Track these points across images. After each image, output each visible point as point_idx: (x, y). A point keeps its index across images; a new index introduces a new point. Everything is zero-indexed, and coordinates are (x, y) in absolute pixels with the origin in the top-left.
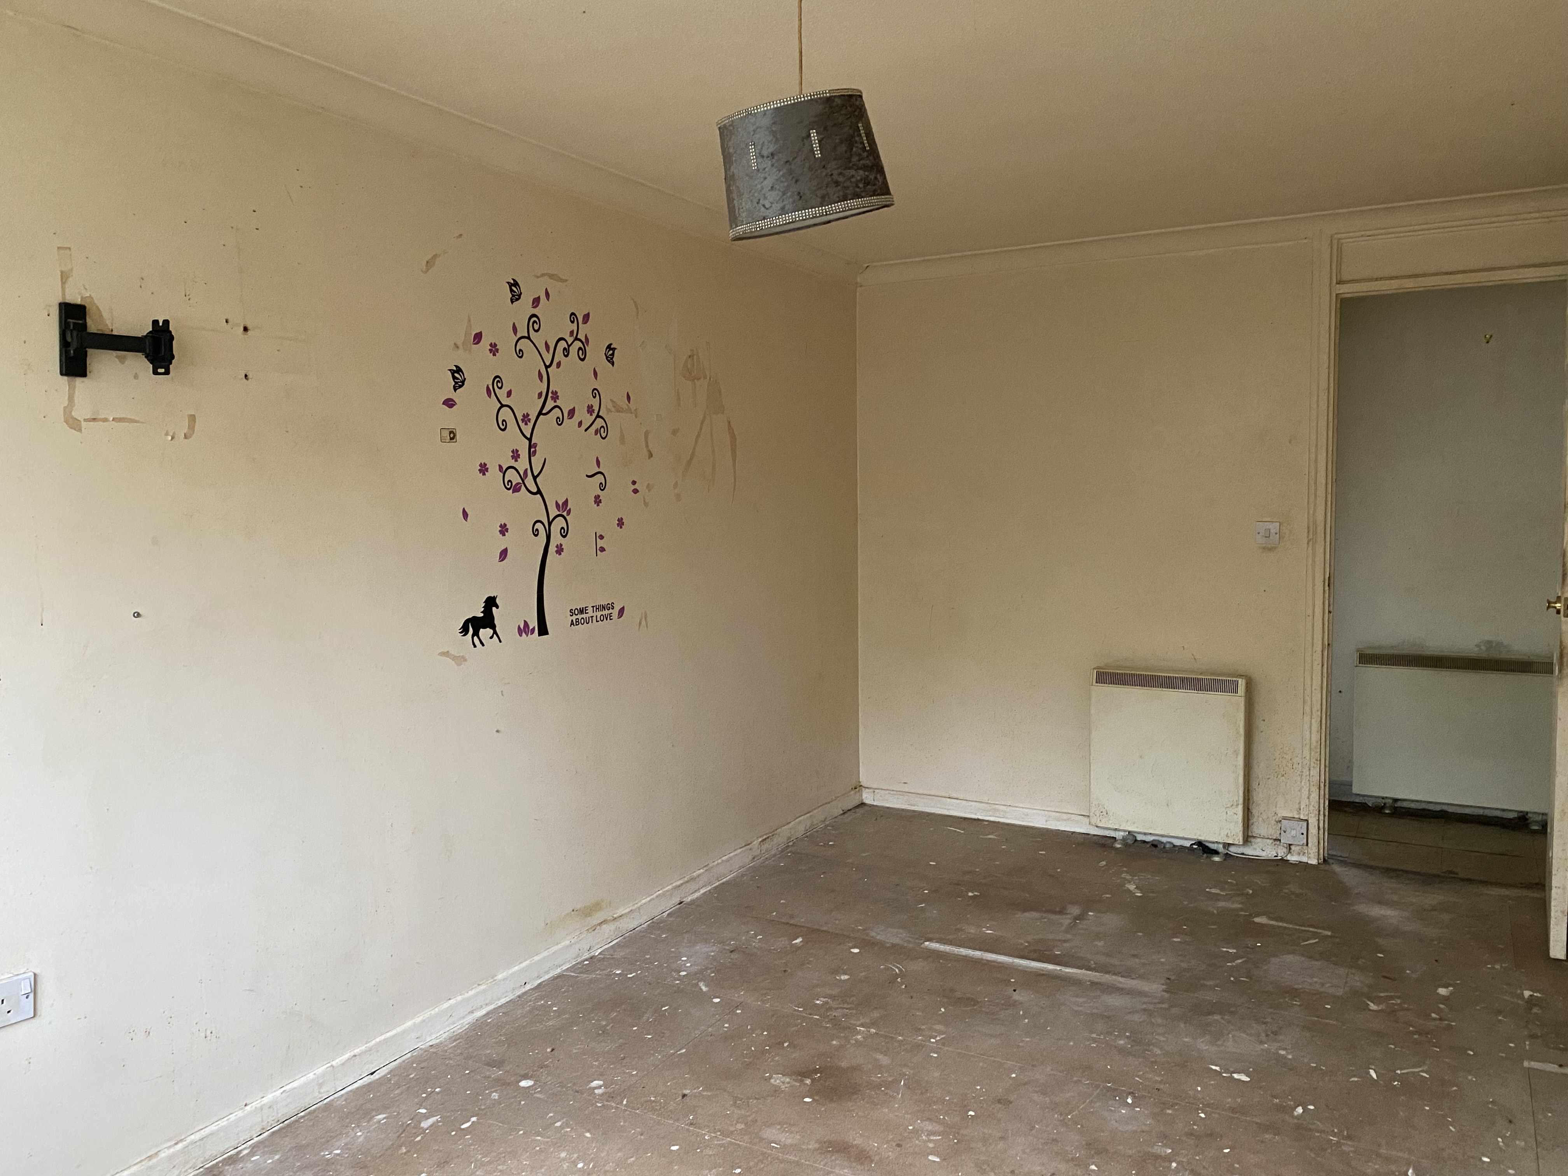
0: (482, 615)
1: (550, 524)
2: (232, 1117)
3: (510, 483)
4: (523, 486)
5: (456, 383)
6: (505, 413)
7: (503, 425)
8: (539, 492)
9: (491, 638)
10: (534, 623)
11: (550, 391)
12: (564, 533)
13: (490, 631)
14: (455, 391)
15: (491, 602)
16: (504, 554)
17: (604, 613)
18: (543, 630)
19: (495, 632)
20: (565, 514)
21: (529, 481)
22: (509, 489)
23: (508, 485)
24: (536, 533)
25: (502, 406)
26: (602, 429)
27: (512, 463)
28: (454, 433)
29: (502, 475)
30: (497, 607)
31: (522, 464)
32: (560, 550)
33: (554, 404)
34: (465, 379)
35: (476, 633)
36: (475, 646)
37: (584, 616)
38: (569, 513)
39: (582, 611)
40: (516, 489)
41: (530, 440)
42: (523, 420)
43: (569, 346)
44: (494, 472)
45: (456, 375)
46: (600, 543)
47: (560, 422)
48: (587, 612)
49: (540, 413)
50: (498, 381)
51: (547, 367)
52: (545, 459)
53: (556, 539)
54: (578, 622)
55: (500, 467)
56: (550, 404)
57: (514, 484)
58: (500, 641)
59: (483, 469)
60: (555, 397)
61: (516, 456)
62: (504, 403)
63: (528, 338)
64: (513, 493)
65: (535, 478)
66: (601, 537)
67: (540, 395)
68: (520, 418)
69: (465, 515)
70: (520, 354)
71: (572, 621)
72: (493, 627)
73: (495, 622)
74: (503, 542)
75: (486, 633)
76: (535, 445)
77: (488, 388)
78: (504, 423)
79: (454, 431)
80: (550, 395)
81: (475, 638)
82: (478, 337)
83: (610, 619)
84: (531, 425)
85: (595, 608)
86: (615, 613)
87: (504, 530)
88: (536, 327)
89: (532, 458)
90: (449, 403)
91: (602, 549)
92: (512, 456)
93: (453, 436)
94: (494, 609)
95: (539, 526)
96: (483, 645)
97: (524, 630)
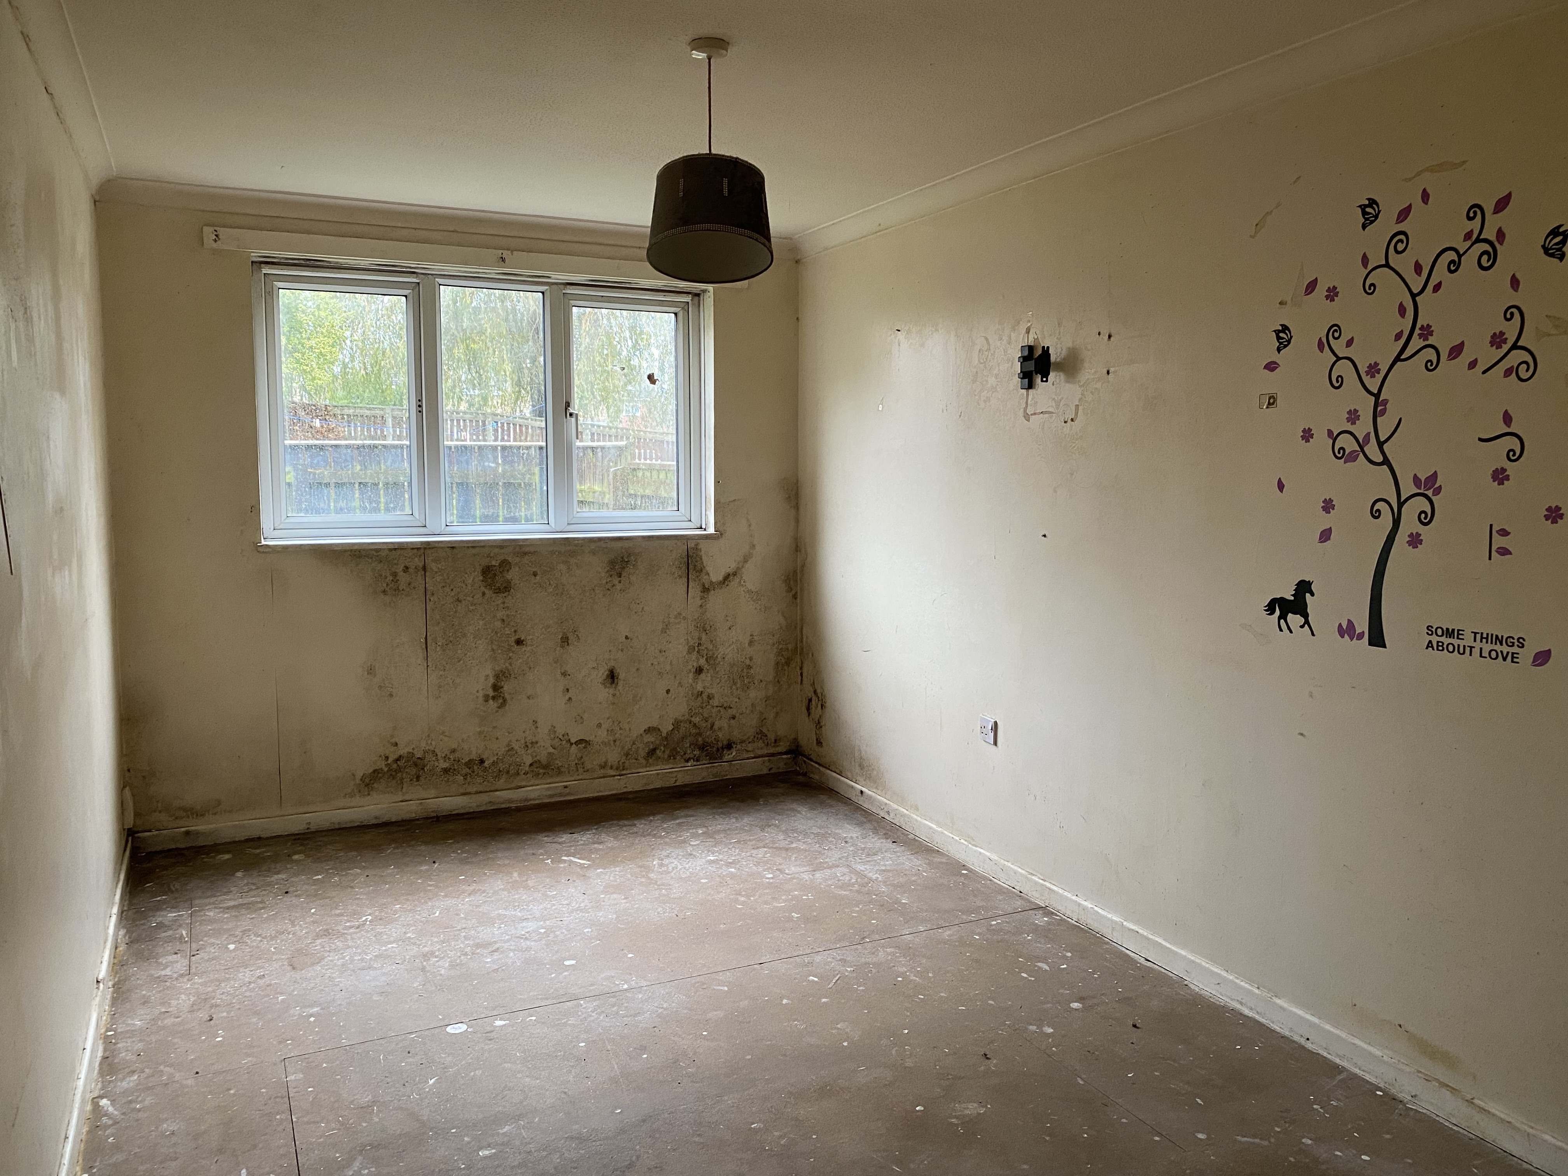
0: (1292, 598)
1: (1401, 505)
2: (1066, 894)
3: (1341, 451)
4: (1361, 454)
5: (1281, 343)
6: (1344, 368)
7: (1337, 381)
8: (1386, 462)
9: (1302, 627)
10: (1363, 625)
11: (1418, 326)
12: (1426, 519)
13: (1300, 620)
14: (1279, 352)
15: (1304, 587)
16: (1325, 536)
17: (1498, 647)
18: (1377, 639)
19: (1307, 622)
20: (1430, 493)
21: (1372, 450)
22: (1340, 458)
23: (1339, 453)
24: (1376, 514)
25: (1339, 359)
26: (1524, 366)
27: (1349, 427)
28: (1274, 398)
29: (1331, 441)
30: (1312, 594)
31: (1363, 427)
32: (1415, 541)
33: (1422, 343)
34: (1291, 337)
35: (1283, 616)
36: (1281, 630)
37: (1456, 642)
38: (1438, 491)
39: (1449, 633)
40: (1352, 458)
41: (1377, 396)
42: (1367, 373)
43: (1460, 256)
44: (1321, 439)
45: (1282, 335)
46: (1499, 541)
47: (1430, 367)
48: (1460, 637)
49: (1398, 359)
50: (1336, 331)
51: (1414, 296)
52: (1400, 420)
53: (1409, 524)
54: (1442, 646)
55: (1330, 432)
56: (1416, 343)
57: (1347, 453)
58: (1313, 635)
59: (1307, 435)
60: (1427, 331)
61: (1353, 416)
62: (1340, 356)
63: (1387, 265)
64: (1345, 463)
65: (1381, 445)
66: (1504, 533)
67: (1398, 336)
68: (1363, 370)
69: (1281, 486)
70: (1370, 289)
71: (1430, 642)
72: (1305, 616)
73: (1308, 611)
74: (1326, 521)
75: (1295, 620)
76: (1386, 402)
77: (1320, 342)
78: (1340, 379)
79: (1275, 395)
80: (1417, 331)
81: (1282, 621)
82: (1311, 287)
83: (1513, 662)
84: (1379, 378)
85: (1478, 636)
86: (1526, 655)
87: (1328, 506)
88: (1400, 247)
89: (1379, 419)
90: (1271, 367)
91: (1504, 552)
92: (1347, 418)
93: (1272, 402)
94: (1308, 595)
95: (1379, 506)
96: (1291, 632)
97: (1348, 631)
